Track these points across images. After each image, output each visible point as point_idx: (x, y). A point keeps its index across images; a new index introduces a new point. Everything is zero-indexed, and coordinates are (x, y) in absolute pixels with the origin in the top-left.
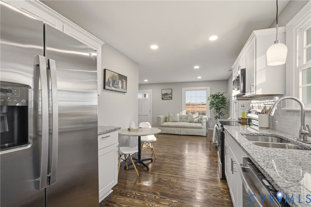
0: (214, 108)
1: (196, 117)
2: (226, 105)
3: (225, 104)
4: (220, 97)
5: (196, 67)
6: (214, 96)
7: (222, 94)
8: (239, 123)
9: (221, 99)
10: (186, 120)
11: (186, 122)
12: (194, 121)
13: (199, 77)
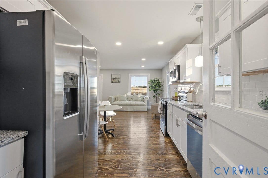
0: (153, 90)
1: (139, 96)
3: (160, 86)
5: (144, 59)
6: (153, 81)
7: (159, 80)
8: (173, 99)
9: (158, 83)
10: (132, 99)
11: (132, 100)
12: (138, 100)
13: (143, 66)
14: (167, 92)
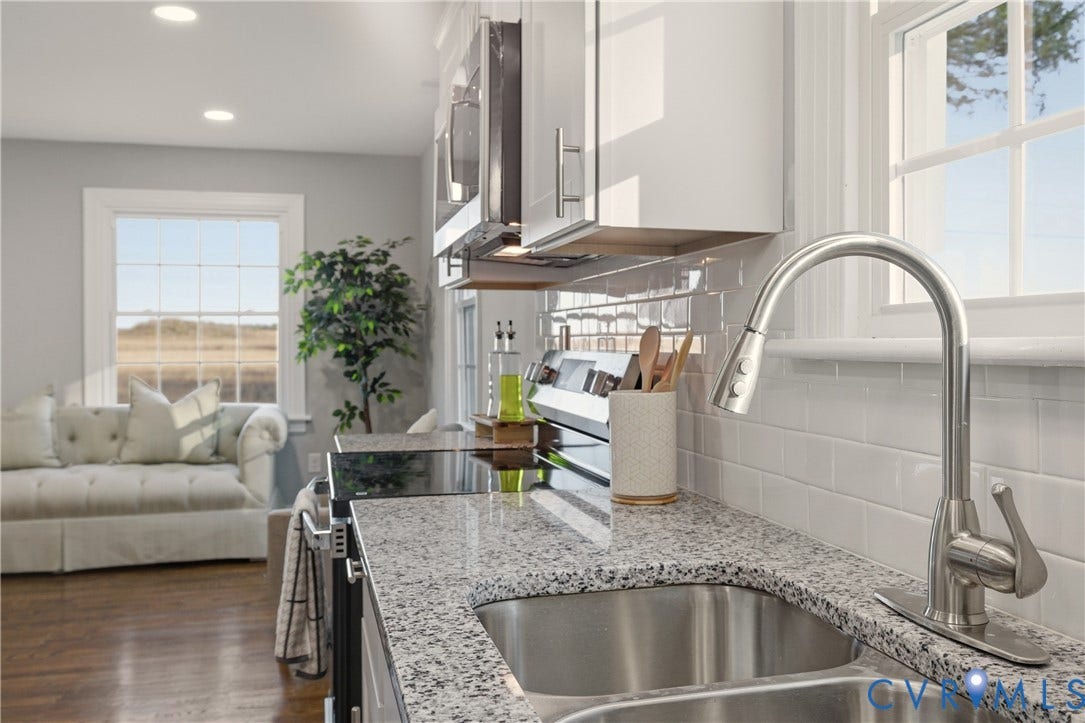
0: (331, 351)
1: (195, 415)
2: (411, 326)
3: (400, 317)
4: (370, 275)
6: (332, 265)
7: (386, 254)
8: (483, 454)
9: (377, 287)
10: (114, 445)
11: (117, 460)
12: (177, 449)
13: (219, 116)
14: (460, 373)
